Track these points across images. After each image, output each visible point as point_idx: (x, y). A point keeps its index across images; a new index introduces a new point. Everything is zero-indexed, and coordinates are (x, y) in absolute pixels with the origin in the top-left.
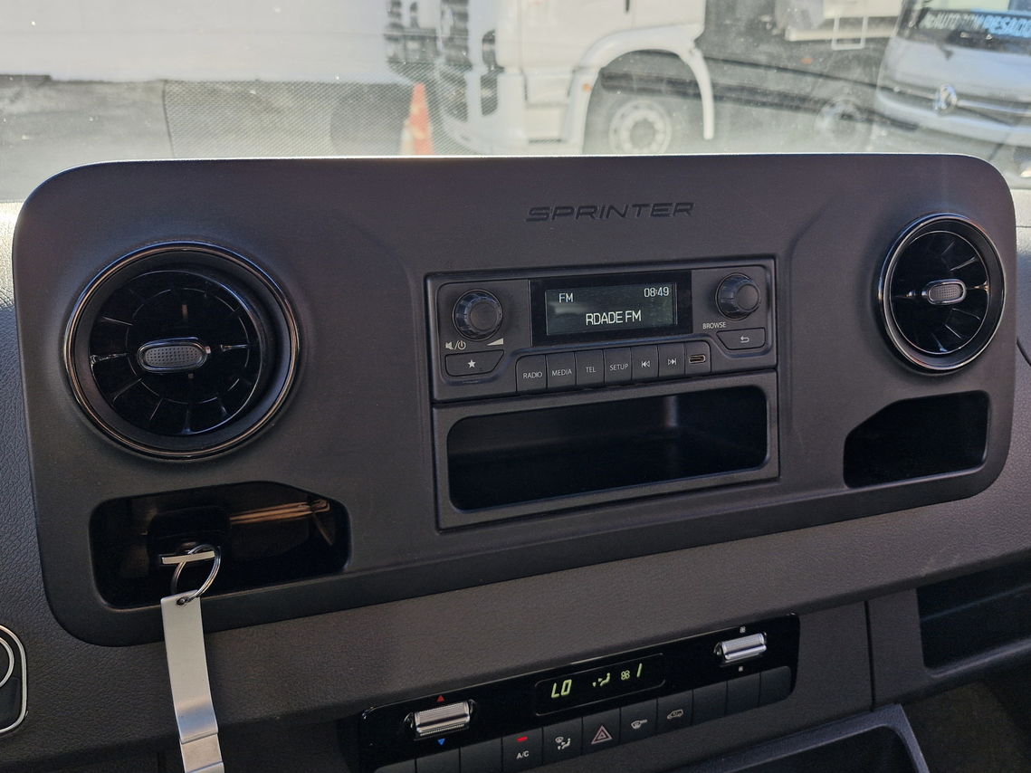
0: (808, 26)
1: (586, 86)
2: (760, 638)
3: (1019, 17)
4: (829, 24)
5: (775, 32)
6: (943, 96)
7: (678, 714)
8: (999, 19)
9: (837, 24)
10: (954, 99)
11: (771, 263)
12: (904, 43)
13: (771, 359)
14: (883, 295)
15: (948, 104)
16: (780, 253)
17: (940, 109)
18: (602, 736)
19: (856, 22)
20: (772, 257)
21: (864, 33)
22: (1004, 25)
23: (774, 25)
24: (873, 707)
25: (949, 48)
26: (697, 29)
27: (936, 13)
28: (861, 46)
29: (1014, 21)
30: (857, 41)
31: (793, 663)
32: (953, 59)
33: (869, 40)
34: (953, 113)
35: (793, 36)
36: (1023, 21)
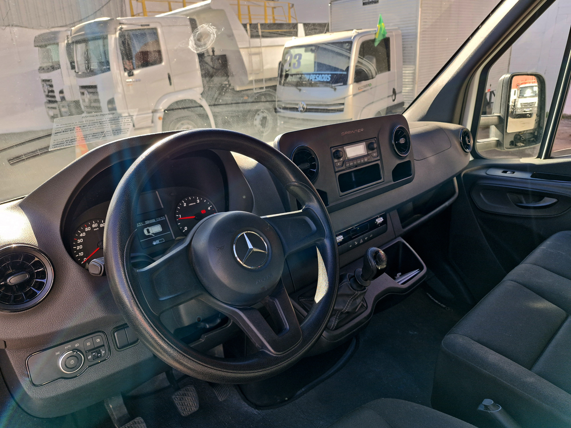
0: (243, 84)
1: (159, 118)
2: (382, 218)
3: (322, 74)
4: (251, 82)
5: (231, 88)
6: (301, 106)
7: (371, 236)
8: (315, 75)
9: (254, 82)
10: (305, 107)
11: (375, 139)
12: (282, 87)
13: (379, 158)
14: (393, 142)
15: (304, 108)
16: (377, 137)
17: (301, 111)
18: (362, 241)
19: (261, 81)
20: (375, 138)
21: (264, 85)
22: (317, 78)
23: (230, 85)
24: (395, 238)
25: (299, 88)
26: (201, 90)
27: (292, 75)
28: (264, 90)
29: (320, 75)
30: (262, 88)
31: (387, 224)
32: (302, 91)
33: (266, 87)
34: (306, 111)
35: (238, 89)
36: (323, 75)
